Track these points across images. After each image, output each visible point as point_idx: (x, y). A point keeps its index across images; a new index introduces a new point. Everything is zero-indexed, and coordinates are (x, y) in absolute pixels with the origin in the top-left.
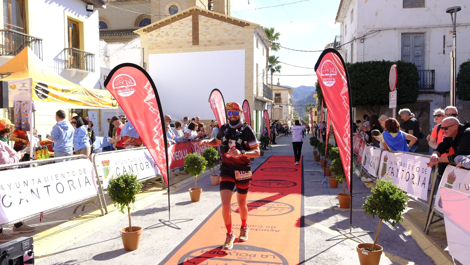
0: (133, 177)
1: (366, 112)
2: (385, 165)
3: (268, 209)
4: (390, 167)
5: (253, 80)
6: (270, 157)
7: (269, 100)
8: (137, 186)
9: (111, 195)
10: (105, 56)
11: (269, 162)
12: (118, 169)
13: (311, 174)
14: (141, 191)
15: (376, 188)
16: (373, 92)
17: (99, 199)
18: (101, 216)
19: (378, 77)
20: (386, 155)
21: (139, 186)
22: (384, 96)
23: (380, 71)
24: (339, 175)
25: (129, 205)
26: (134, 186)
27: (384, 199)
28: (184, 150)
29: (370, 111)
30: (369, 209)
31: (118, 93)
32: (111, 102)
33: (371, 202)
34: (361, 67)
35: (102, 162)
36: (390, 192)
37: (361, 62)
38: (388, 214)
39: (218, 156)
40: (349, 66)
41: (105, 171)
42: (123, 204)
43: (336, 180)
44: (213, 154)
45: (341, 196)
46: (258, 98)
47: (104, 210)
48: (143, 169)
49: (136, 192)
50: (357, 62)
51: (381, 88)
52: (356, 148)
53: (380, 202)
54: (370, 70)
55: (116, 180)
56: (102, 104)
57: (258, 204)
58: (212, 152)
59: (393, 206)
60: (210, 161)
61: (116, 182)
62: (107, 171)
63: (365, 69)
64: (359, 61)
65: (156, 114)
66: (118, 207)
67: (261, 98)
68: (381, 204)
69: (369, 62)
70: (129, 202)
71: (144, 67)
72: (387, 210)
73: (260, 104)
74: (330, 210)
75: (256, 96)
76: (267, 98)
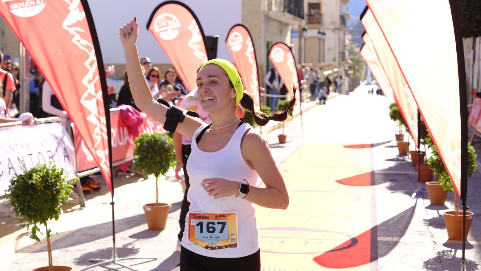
0: (57, 171)
3: (306, 242)
6: (300, 146)
7: (296, 18)
9: (14, 205)
13: (390, 178)
25: (47, 223)
28: (121, 129)
31: (12, 9)
45: (451, 216)
46: (272, 15)
49: (63, 199)
57: (285, 234)
61: (25, 179)
66: (28, 228)
67: (279, 14)
70: (51, 219)
73: (275, 27)
75: (266, 9)
76: (292, 14)
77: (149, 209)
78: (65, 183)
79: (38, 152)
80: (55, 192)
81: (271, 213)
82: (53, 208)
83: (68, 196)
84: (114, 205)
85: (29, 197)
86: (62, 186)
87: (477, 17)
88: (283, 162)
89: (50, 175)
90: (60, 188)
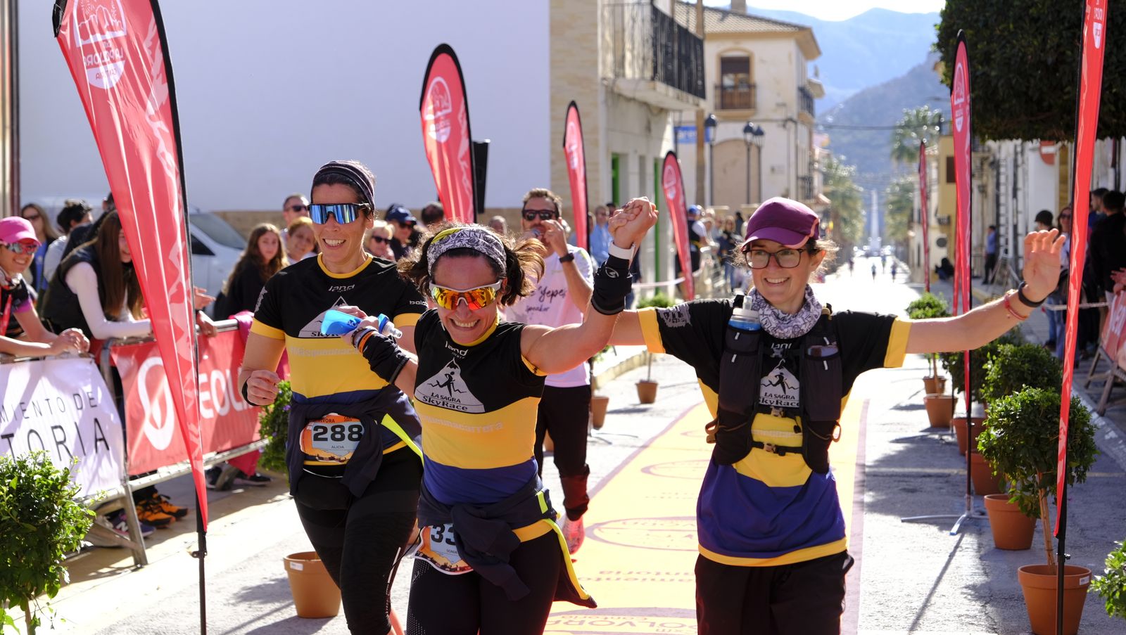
0: (54, 477)
6: (690, 409)
7: (685, 95)
13: (903, 485)
25: (31, 604)
26: (59, 517)
46: (624, 87)
49: (68, 544)
67: (642, 87)
70: (37, 595)
73: (634, 117)
75: (611, 75)
76: (673, 85)
77: (298, 567)
78: (72, 506)
79: (28, 431)
80: (48, 526)
81: (601, 573)
82: (43, 566)
83: (82, 536)
84: (206, 559)
86: (66, 512)
87: (1114, 90)
88: (644, 447)
89: (36, 485)
90: (61, 518)
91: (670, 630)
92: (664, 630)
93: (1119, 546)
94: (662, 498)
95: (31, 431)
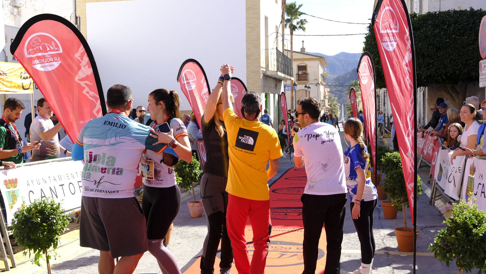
0: (55, 206)
1: (445, 95)
2: (471, 180)
3: (282, 255)
4: (480, 184)
5: (260, 44)
6: (288, 171)
7: (287, 76)
8: (60, 220)
10: (13, 6)
11: (286, 179)
12: (31, 192)
14: (68, 229)
15: (452, 217)
16: (454, 61)
17: (1, 242)
18: (4, 271)
19: (463, 36)
20: (473, 164)
21: (65, 220)
22: (473, 68)
23: (465, 26)
24: (397, 198)
25: (48, 250)
26: (56, 220)
27: (463, 235)
29: (451, 93)
30: (440, 251)
31: (34, 64)
32: (20, 82)
33: (443, 240)
34: (435, 20)
35: (5, 181)
36: (473, 224)
37: (436, 12)
38: (471, 259)
39: (200, 169)
40: (415, 19)
41: (10, 196)
42: (38, 251)
43: (393, 205)
44: (192, 167)
45: (401, 231)
46: (268, 73)
47: (9, 261)
48: (73, 193)
49: (60, 230)
50: (429, 13)
51: (468, 54)
52: (427, 153)
53: (457, 239)
54: (449, 26)
55: (26, 211)
56: (5, 85)
58: (190, 163)
59: (479, 246)
60: (187, 177)
61: (25, 214)
62: (14, 197)
63: (441, 23)
64: (432, 12)
65: (95, 101)
66: (30, 255)
67: (274, 73)
68: (459, 244)
69: (448, 12)
70: (48, 248)
71: (77, 23)
72: (468, 253)
73: (272, 83)
74: (383, 255)
75: (265, 70)
76: (284, 74)
85: (28, 230)
86: (59, 218)
91: (278, 250)
92: (276, 250)
93: (439, 233)
94: (278, 201)
95: (70, 183)
